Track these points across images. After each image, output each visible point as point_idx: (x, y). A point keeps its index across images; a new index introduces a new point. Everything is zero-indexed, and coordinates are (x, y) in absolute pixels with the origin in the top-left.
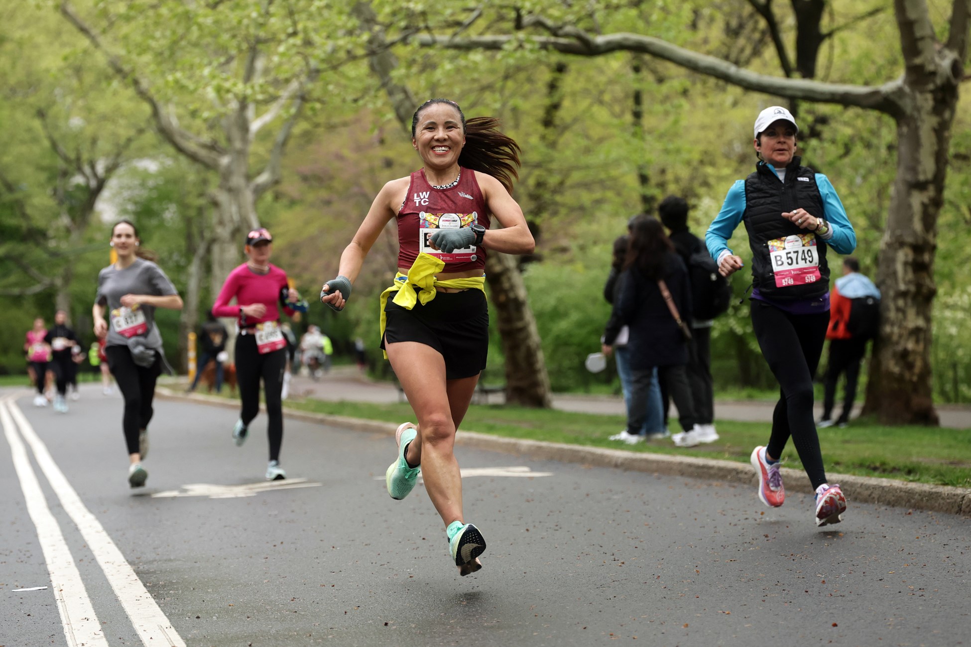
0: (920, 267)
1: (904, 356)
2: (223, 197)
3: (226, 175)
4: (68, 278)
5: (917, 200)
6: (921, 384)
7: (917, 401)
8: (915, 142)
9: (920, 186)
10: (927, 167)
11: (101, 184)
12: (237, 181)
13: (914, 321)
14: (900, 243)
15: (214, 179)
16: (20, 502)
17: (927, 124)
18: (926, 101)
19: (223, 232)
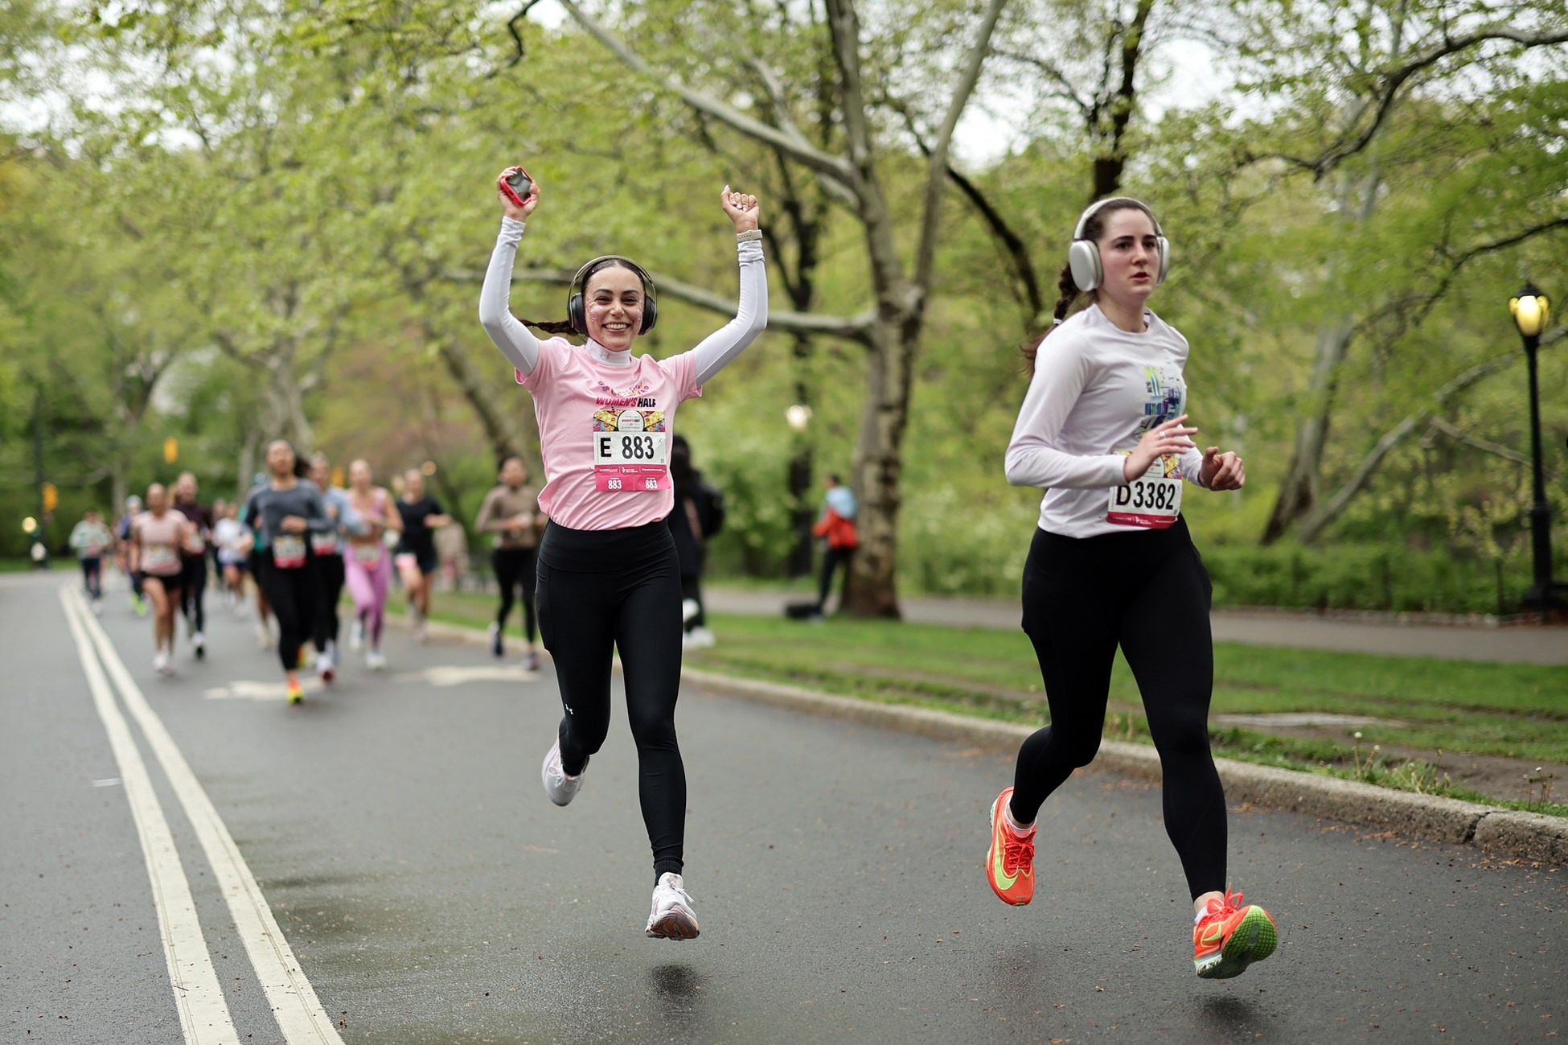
0: (887, 481)
1: (873, 561)
2: (272, 397)
3: (275, 376)
4: (126, 467)
5: (886, 421)
6: (888, 584)
7: (884, 598)
8: (882, 368)
9: (886, 408)
10: (894, 392)
11: (156, 376)
12: (284, 382)
13: (881, 526)
14: (868, 459)
15: (264, 379)
16: (89, 700)
17: (894, 353)
18: (893, 333)
19: (273, 428)
